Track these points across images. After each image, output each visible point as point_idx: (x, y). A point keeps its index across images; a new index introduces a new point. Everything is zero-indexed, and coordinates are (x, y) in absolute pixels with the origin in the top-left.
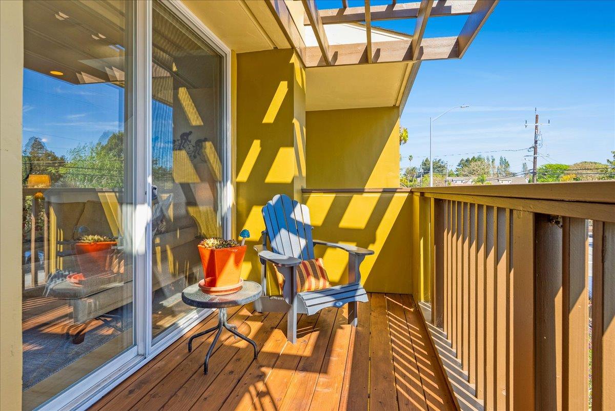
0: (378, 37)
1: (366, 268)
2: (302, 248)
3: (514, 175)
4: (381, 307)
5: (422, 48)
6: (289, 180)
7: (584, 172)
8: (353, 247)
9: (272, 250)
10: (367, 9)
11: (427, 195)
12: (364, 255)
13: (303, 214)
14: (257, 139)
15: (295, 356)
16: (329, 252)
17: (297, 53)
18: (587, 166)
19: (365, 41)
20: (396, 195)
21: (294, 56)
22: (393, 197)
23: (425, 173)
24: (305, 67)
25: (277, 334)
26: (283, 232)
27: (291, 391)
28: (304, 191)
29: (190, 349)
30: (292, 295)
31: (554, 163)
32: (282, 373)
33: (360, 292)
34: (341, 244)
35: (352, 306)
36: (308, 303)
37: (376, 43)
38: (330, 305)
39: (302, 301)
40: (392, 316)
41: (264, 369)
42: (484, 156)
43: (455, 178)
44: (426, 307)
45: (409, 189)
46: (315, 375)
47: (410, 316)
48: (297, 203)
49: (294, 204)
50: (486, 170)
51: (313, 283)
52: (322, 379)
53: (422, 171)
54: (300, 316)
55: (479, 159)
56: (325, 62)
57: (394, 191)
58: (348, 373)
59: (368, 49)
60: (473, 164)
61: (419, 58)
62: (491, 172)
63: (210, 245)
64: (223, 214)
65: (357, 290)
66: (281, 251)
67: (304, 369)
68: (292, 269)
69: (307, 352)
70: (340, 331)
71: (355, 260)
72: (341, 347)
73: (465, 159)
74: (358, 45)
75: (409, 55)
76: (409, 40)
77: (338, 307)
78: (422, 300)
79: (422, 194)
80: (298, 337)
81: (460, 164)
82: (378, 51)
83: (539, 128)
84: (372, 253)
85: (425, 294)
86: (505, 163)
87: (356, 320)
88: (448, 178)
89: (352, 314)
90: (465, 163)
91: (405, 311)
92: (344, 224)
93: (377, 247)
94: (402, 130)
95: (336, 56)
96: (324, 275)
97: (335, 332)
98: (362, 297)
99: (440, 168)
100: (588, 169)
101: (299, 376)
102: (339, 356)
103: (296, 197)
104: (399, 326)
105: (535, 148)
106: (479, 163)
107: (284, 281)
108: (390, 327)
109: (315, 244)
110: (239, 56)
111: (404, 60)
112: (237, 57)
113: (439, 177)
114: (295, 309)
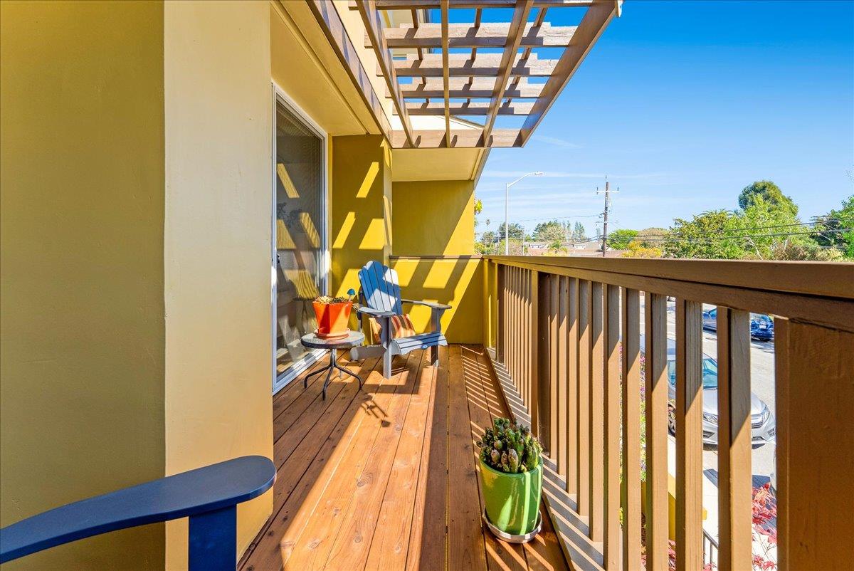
0: (456, 125)
1: (446, 320)
2: (392, 306)
3: (589, 240)
4: (457, 353)
5: (491, 137)
6: (381, 248)
7: (652, 238)
8: (435, 303)
9: (367, 306)
10: (447, 104)
11: (493, 261)
12: (444, 309)
13: (392, 277)
14: (352, 211)
15: (392, 386)
16: (415, 308)
17: (386, 138)
18: (655, 232)
19: (445, 128)
20: (470, 261)
21: (384, 141)
22: (467, 262)
23: (502, 238)
24: (392, 148)
25: (375, 374)
26: (377, 292)
27: (392, 405)
28: (391, 258)
29: (306, 386)
30: (388, 341)
31: (624, 229)
32: (384, 396)
33: (440, 338)
34: (425, 302)
35: (434, 349)
36: (401, 346)
37: (453, 131)
38: (419, 347)
39: (396, 346)
40: (466, 359)
41: (369, 394)
42: (560, 221)
43: (532, 243)
44: (491, 350)
45: (480, 256)
46: (409, 396)
47: (480, 358)
48: (387, 268)
49: (385, 269)
50: (562, 235)
51: (403, 332)
52: (414, 397)
53: (499, 235)
54: (395, 357)
55: (556, 224)
56: (409, 144)
57: (468, 258)
58: (433, 394)
59: (447, 135)
60: (549, 229)
61: (489, 145)
62: (567, 238)
63: (325, 301)
64: (321, 278)
65: (438, 336)
66: (374, 306)
67: (400, 393)
68: (387, 319)
69: (402, 383)
70: (425, 370)
71: (437, 313)
72: (427, 380)
73: (542, 224)
74: (438, 131)
75: (481, 143)
76: (482, 129)
77: (424, 349)
78: (490, 346)
79: (490, 260)
80: (392, 375)
81: (537, 229)
82: (456, 137)
83: (609, 195)
84: (450, 308)
85: (492, 341)
86: (580, 229)
87: (437, 361)
88: (524, 243)
89: (434, 357)
90: (542, 228)
91: (476, 355)
92: (428, 284)
93: (455, 304)
94: (477, 202)
95: (419, 139)
96: (410, 327)
97: (422, 371)
98: (442, 342)
99: (516, 233)
100: (655, 235)
101: (396, 397)
102: (425, 385)
103: (386, 263)
104: (471, 365)
105: (605, 214)
106: (555, 228)
107: (380, 332)
108: (464, 365)
109: (402, 302)
110: (335, 139)
111: (476, 146)
112: (333, 141)
113: (516, 243)
114: (390, 352)
